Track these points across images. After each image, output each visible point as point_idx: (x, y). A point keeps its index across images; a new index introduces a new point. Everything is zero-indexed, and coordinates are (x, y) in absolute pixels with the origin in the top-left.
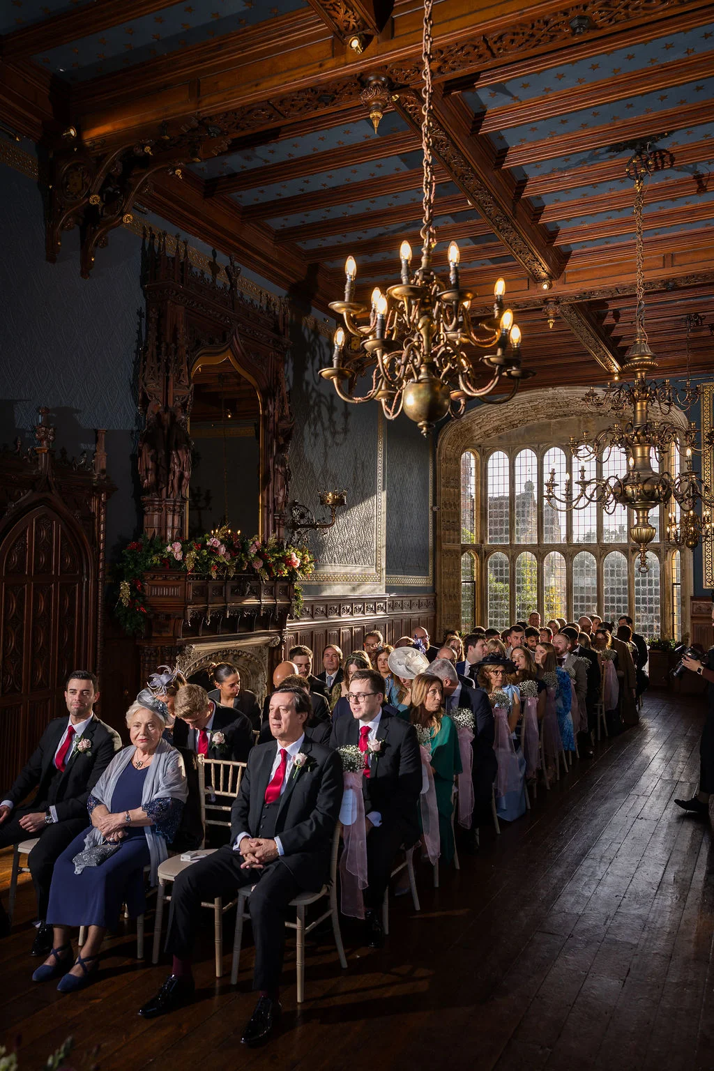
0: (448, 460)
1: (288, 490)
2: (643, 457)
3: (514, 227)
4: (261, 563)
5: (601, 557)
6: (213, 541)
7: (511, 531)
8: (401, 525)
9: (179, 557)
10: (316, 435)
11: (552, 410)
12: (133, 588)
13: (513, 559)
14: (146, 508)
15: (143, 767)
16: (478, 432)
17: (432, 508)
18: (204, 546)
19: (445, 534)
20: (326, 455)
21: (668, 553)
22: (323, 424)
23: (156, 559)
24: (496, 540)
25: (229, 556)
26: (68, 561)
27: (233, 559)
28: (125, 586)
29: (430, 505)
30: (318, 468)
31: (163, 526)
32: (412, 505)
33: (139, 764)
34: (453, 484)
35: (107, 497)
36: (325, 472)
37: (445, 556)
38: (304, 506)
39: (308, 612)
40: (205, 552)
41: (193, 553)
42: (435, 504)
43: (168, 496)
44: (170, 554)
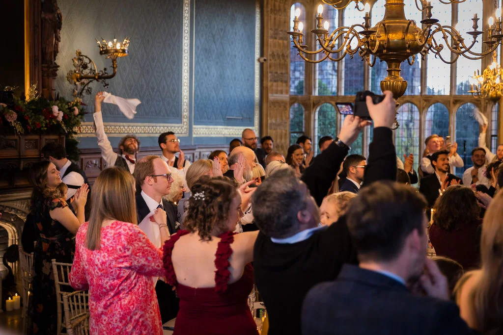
5: (424, 108)
8: (221, 76)
17: (259, 60)
19: (272, 85)
21: (488, 105)
29: (257, 55)
32: (235, 56)
34: (281, 36)
37: (272, 107)
38: (87, 56)
39: (96, 164)
42: (262, 54)
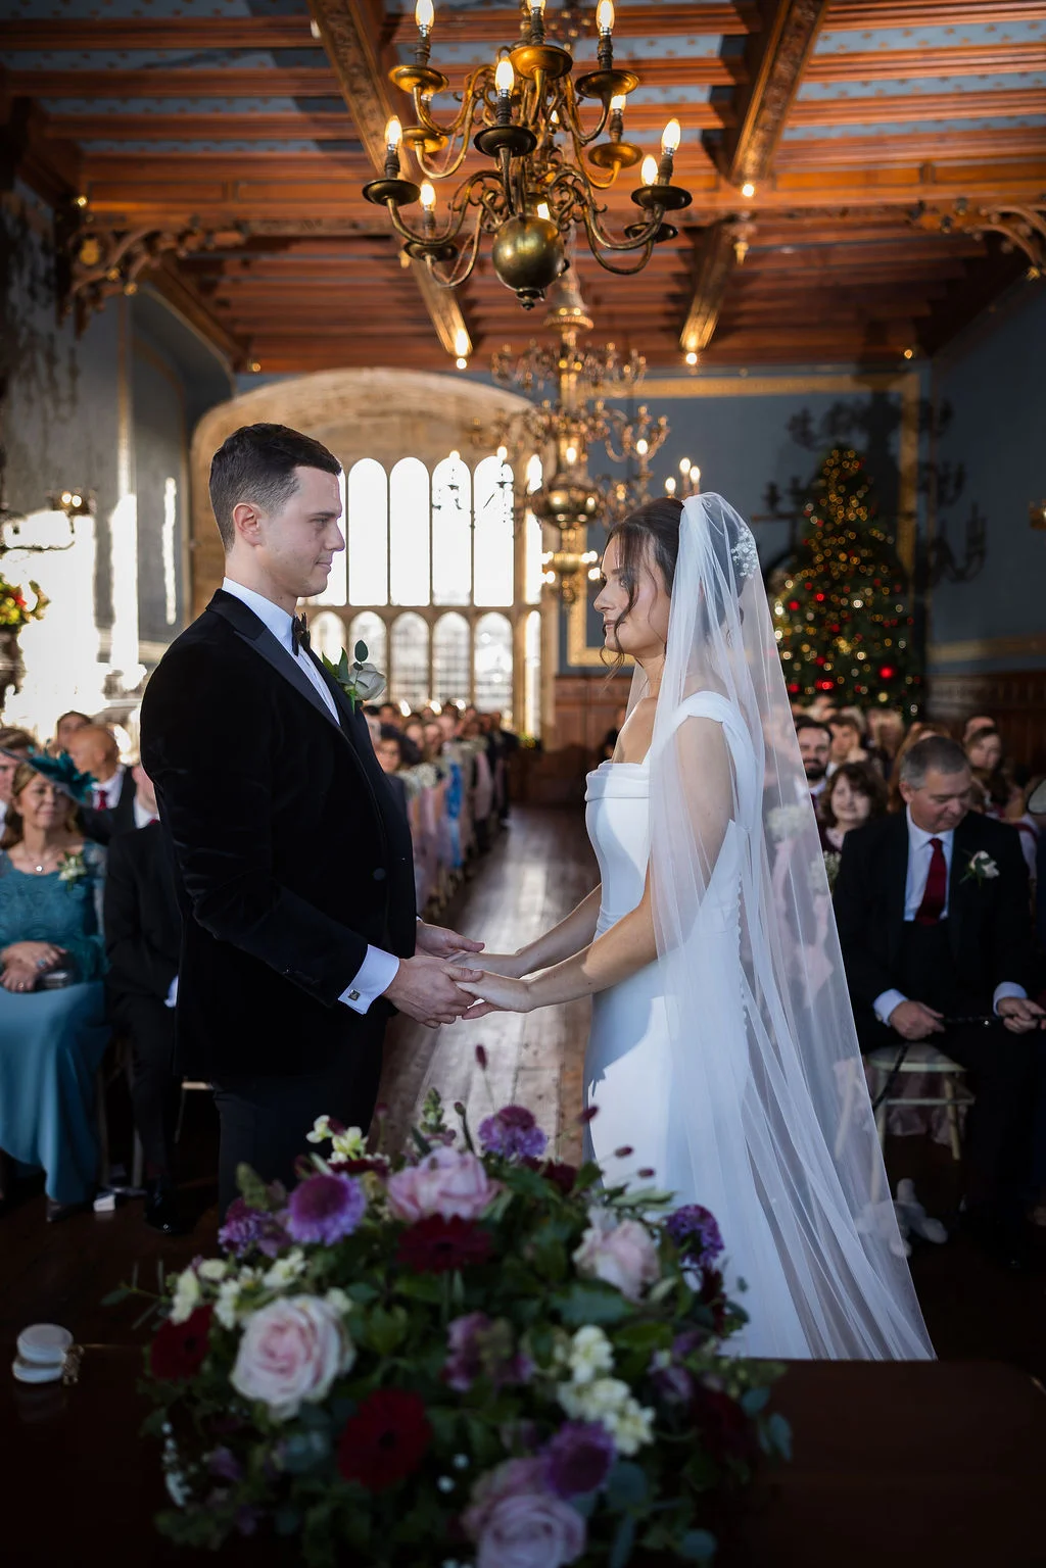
3: (374, 89)
5: (432, 623)
10: (29, 399)
11: (365, 406)
20: (45, 434)
21: (523, 618)
22: (39, 381)
29: (184, 538)
30: (33, 451)
36: (46, 464)
42: (191, 536)
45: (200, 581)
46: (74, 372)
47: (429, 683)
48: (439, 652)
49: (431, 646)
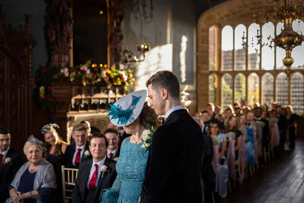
0: (203, 31)
1: (122, 44)
2: (289, 24)
4: (108, 78)
6: (84, 68)
7: (233, 64)
9: (67, 75)
10: (136, 18)
11: (253, 6)
12: (46, 90)
13: (234, 77)
14: (52, 53)
15: (33, 172)
16: (217, 17)
17: (195, 54)
18: (79, 70)
19: (202, 66)
20: (142, 28)
22: (140, 13)
23: (56, 76)
24: (226, 68)
25: (91, 75)
26: (14, 77)
27: (94, 76)
28: (42, 89)
29: (195, 52)
30: (138, 34)
31: (60, 61)
33: (32, 171)
34: (205, 42)
35: (33, 47)
36: (141, 36)
37: (202, 76)
38: (130, 52)
40: (79, 73)
41: (74, 73)
42: (197, 51)
43: (62, 46)
44: (63, 74)
45: (199, 65)
46: (152, 8)
47: (274, 96)
48: (277, 85)
49: (274, 83)
